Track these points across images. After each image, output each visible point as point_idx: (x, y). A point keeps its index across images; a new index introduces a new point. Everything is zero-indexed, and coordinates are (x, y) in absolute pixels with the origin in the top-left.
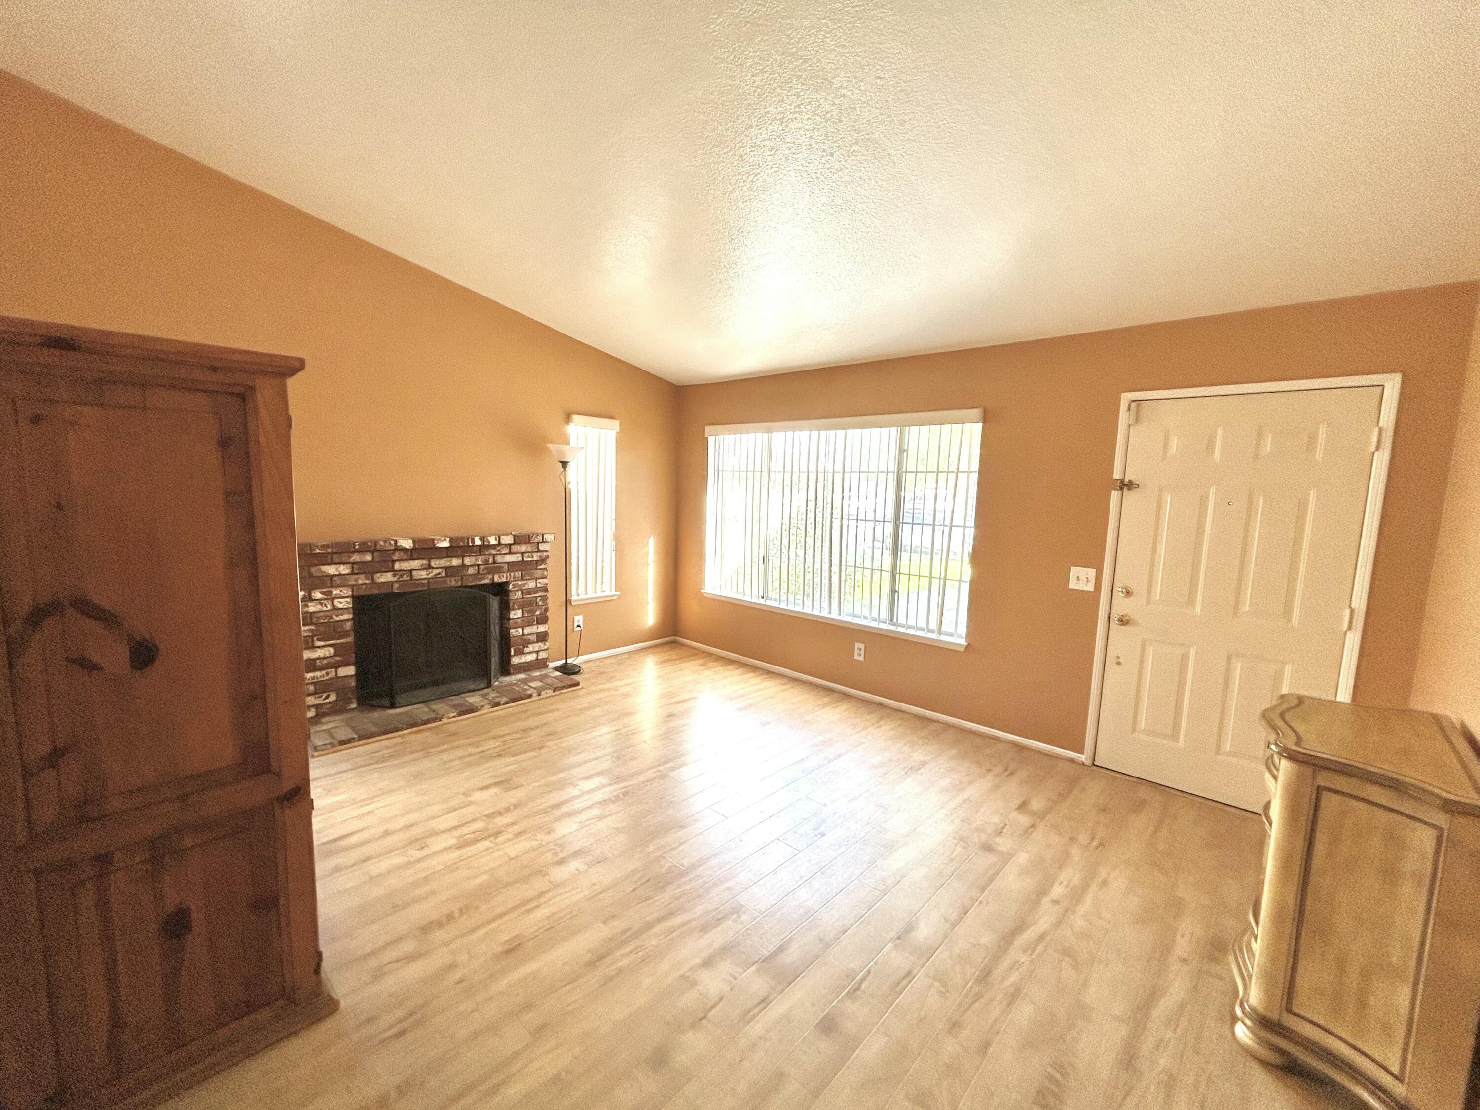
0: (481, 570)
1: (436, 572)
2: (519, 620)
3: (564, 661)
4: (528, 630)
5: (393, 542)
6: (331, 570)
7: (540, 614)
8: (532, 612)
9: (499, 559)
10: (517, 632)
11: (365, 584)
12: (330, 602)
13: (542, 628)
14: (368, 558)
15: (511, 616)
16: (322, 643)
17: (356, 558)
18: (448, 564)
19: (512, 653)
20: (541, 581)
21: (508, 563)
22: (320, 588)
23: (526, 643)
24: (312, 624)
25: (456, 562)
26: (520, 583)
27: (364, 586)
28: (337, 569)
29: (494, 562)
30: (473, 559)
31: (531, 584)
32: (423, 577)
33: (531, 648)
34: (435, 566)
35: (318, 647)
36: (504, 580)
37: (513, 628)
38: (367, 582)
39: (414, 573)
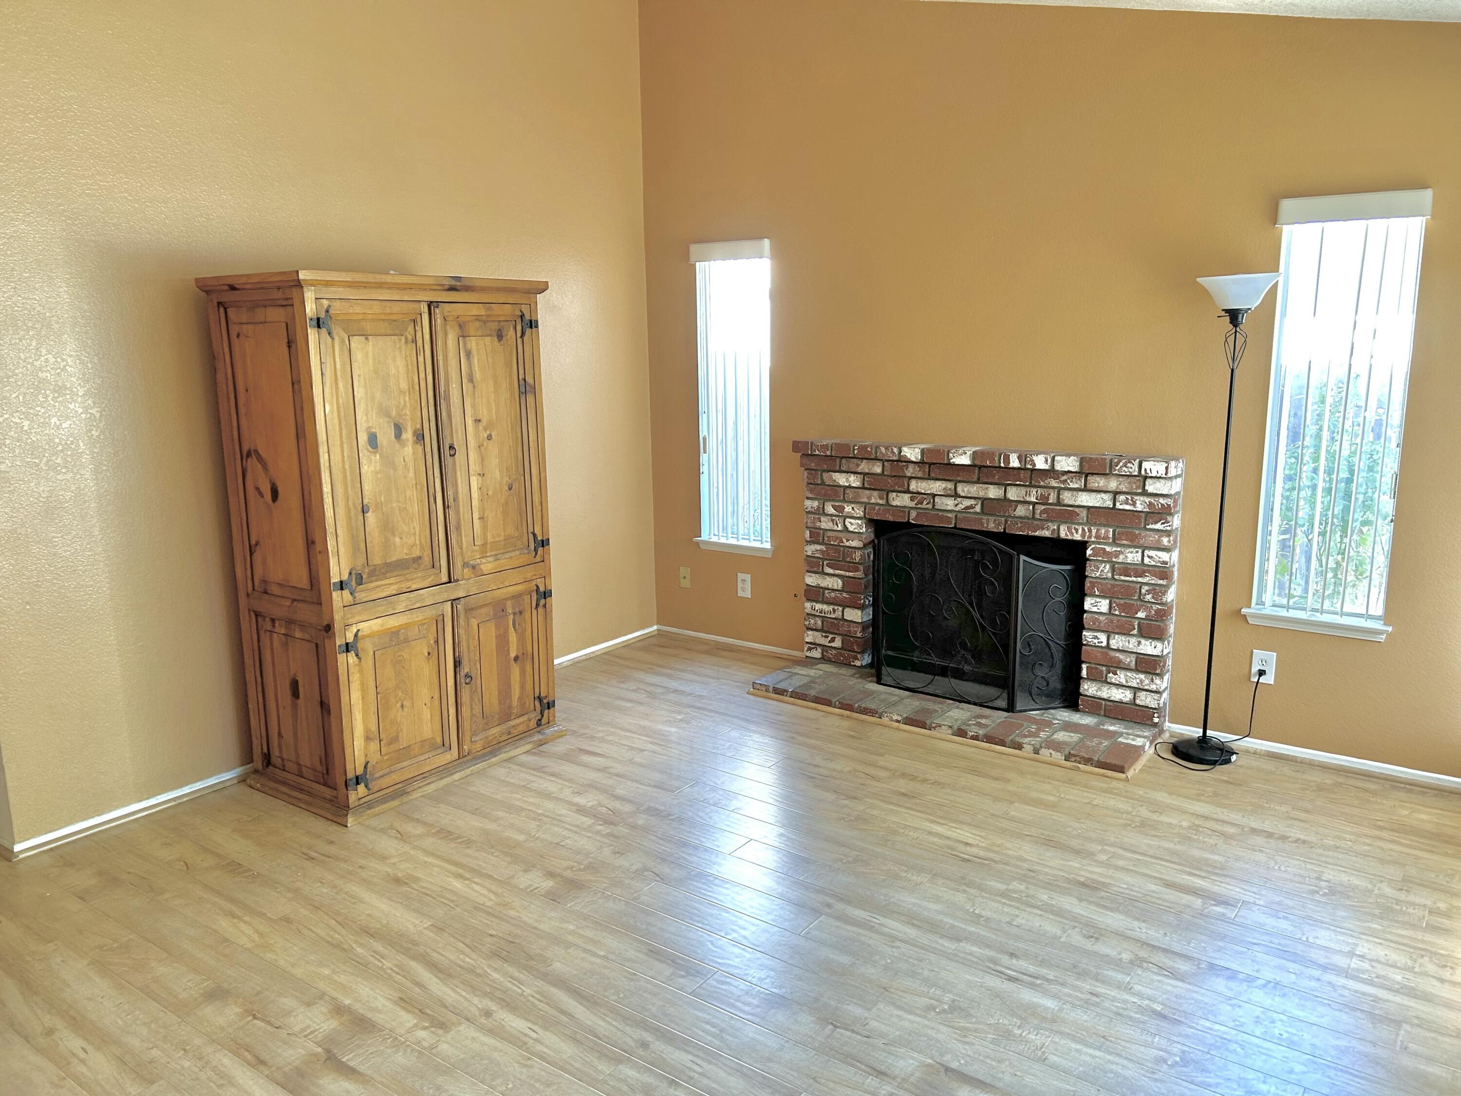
0: (1038, 512)
1: (968, 503)
2: (1102, 618)
3: (1197, 732)
4: (1117, 642)
5: (896, 450)
6: (842, 479)
7: (1147, 618)
8: (1130, 610)
9: (1067, 498)
10: (1096, 637)
11: (878, 504)
12: (841, 520)
13: (1149, 648)
14: (878, 469)
15: (1087, 606)
16: (831, 571)
17: (864, 467)
18: (981, 494)
19: (1084, 673)
20: (1152, 553)
21: (1089, 508)
22: (833, 500)
23: (1116, 666)
24: (823, 543)
25: (994, 492)
26: (1108, 549)
27: (877, 508)
28: (847, 480)
29: (1059, 502)
30: (1023, 491)
31: (1132, 556)
32: (949, 508)
33: (1121, 677)
34: (962, 494)
35: (828, 574)
36: (1078, 537)
37: (1090, 630)
38: (881, 502)
39: (937, 499)
